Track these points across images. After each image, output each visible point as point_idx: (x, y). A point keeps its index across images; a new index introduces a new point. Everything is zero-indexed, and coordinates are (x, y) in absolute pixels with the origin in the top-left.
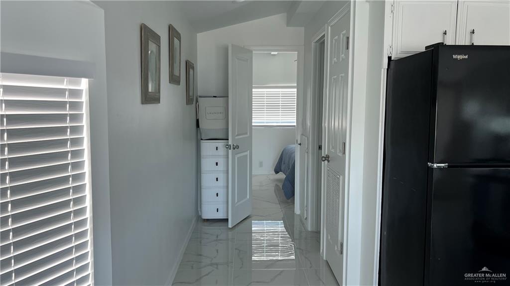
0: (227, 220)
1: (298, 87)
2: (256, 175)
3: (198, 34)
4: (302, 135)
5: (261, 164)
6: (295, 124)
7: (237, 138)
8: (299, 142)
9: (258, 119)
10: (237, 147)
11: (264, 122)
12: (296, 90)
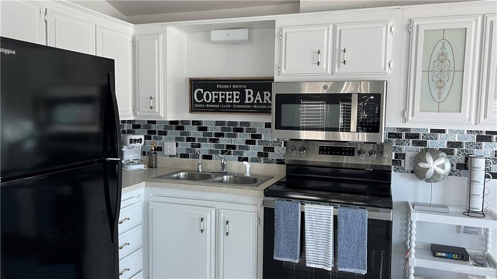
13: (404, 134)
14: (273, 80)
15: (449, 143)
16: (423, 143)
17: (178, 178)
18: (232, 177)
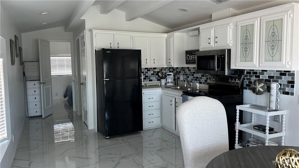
0: (42, 116)
1: (71, 56)
2: (54, 100)
3: (22, 34)
4: (75, 77)
5: (57, 94)
6: (71, 74)
7: (44, 79)
8: (73, 81)
9: (54, 72)
10: (45, 83)
11: (57, 74)
12: (71, 57)
13: (252, 72)
14: (199, 50)
15: (269, 76)
16: (259, 77)
17: (177, 88)
18: (191, 89)
